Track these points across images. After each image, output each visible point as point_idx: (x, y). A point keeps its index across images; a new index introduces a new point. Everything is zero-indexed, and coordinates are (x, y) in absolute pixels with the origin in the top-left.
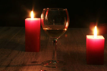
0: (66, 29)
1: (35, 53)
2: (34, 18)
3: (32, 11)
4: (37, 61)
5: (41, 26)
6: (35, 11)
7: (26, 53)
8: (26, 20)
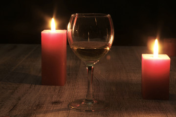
0: (108, 49)
1: (58, 87)
2: (56, 29)
3: (52, 17)
4: (61, 100)
5: (68, 43)
6: (57, 18)
7: (42, 87)
8: (42, 32)
